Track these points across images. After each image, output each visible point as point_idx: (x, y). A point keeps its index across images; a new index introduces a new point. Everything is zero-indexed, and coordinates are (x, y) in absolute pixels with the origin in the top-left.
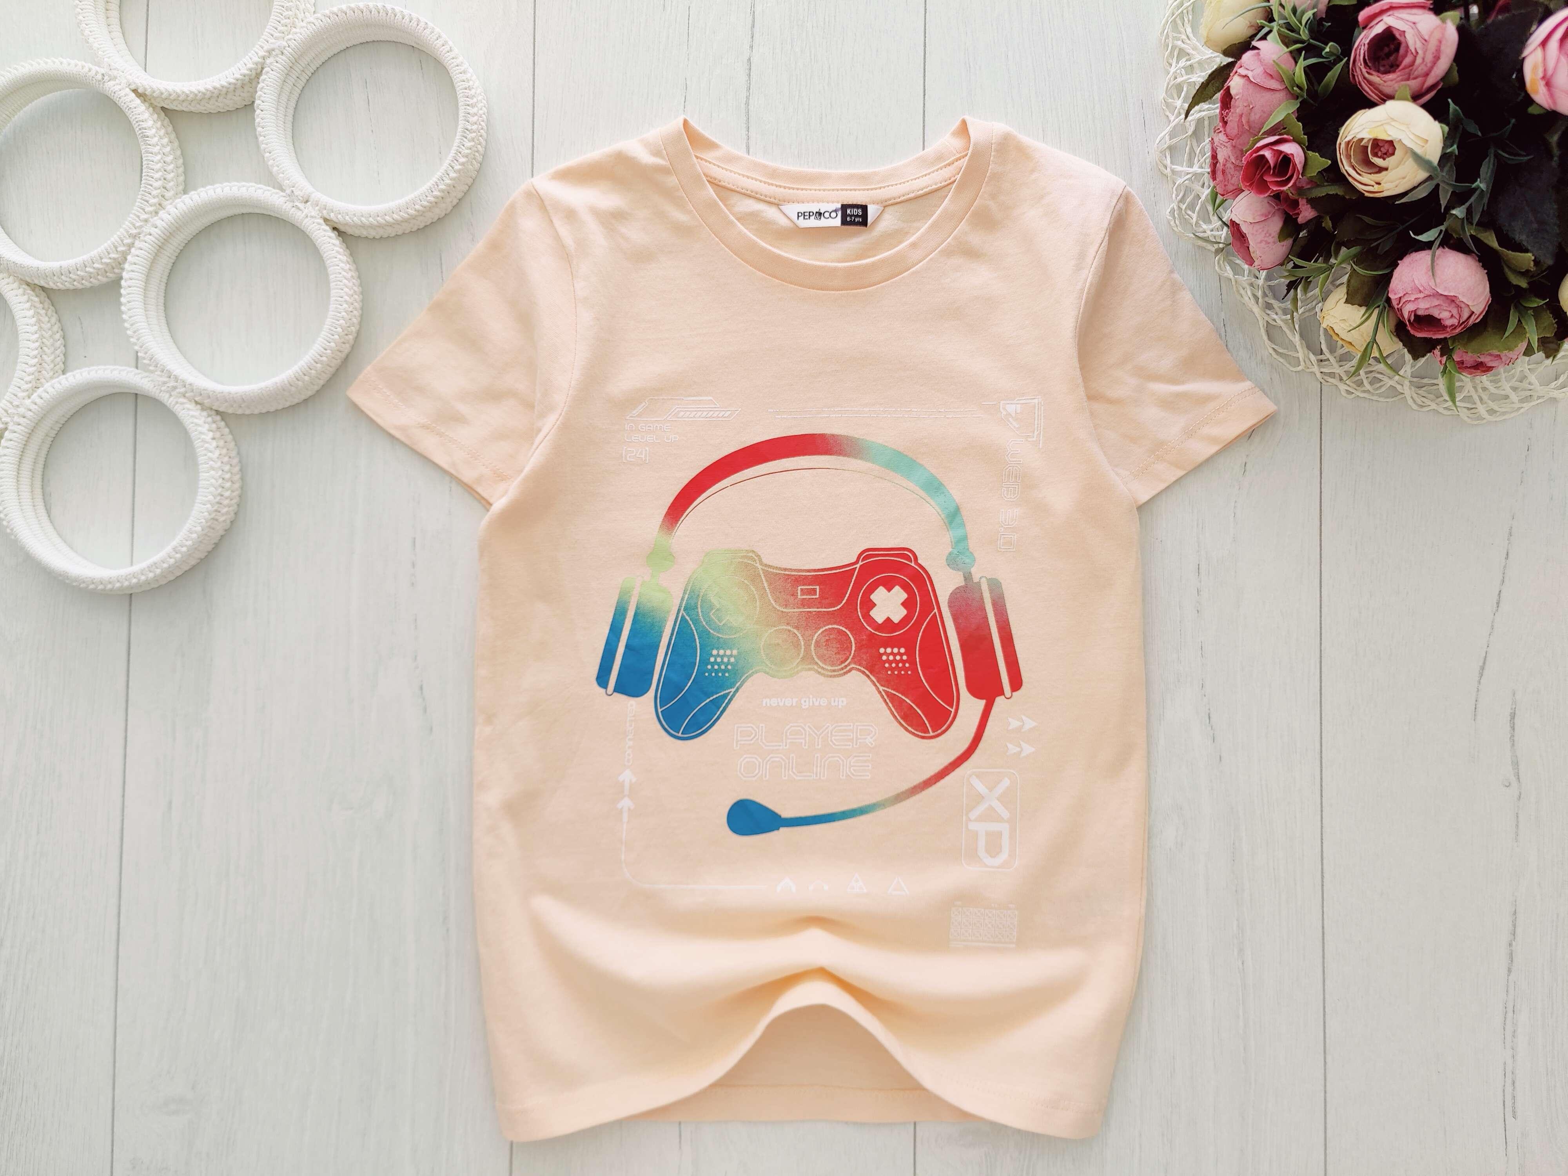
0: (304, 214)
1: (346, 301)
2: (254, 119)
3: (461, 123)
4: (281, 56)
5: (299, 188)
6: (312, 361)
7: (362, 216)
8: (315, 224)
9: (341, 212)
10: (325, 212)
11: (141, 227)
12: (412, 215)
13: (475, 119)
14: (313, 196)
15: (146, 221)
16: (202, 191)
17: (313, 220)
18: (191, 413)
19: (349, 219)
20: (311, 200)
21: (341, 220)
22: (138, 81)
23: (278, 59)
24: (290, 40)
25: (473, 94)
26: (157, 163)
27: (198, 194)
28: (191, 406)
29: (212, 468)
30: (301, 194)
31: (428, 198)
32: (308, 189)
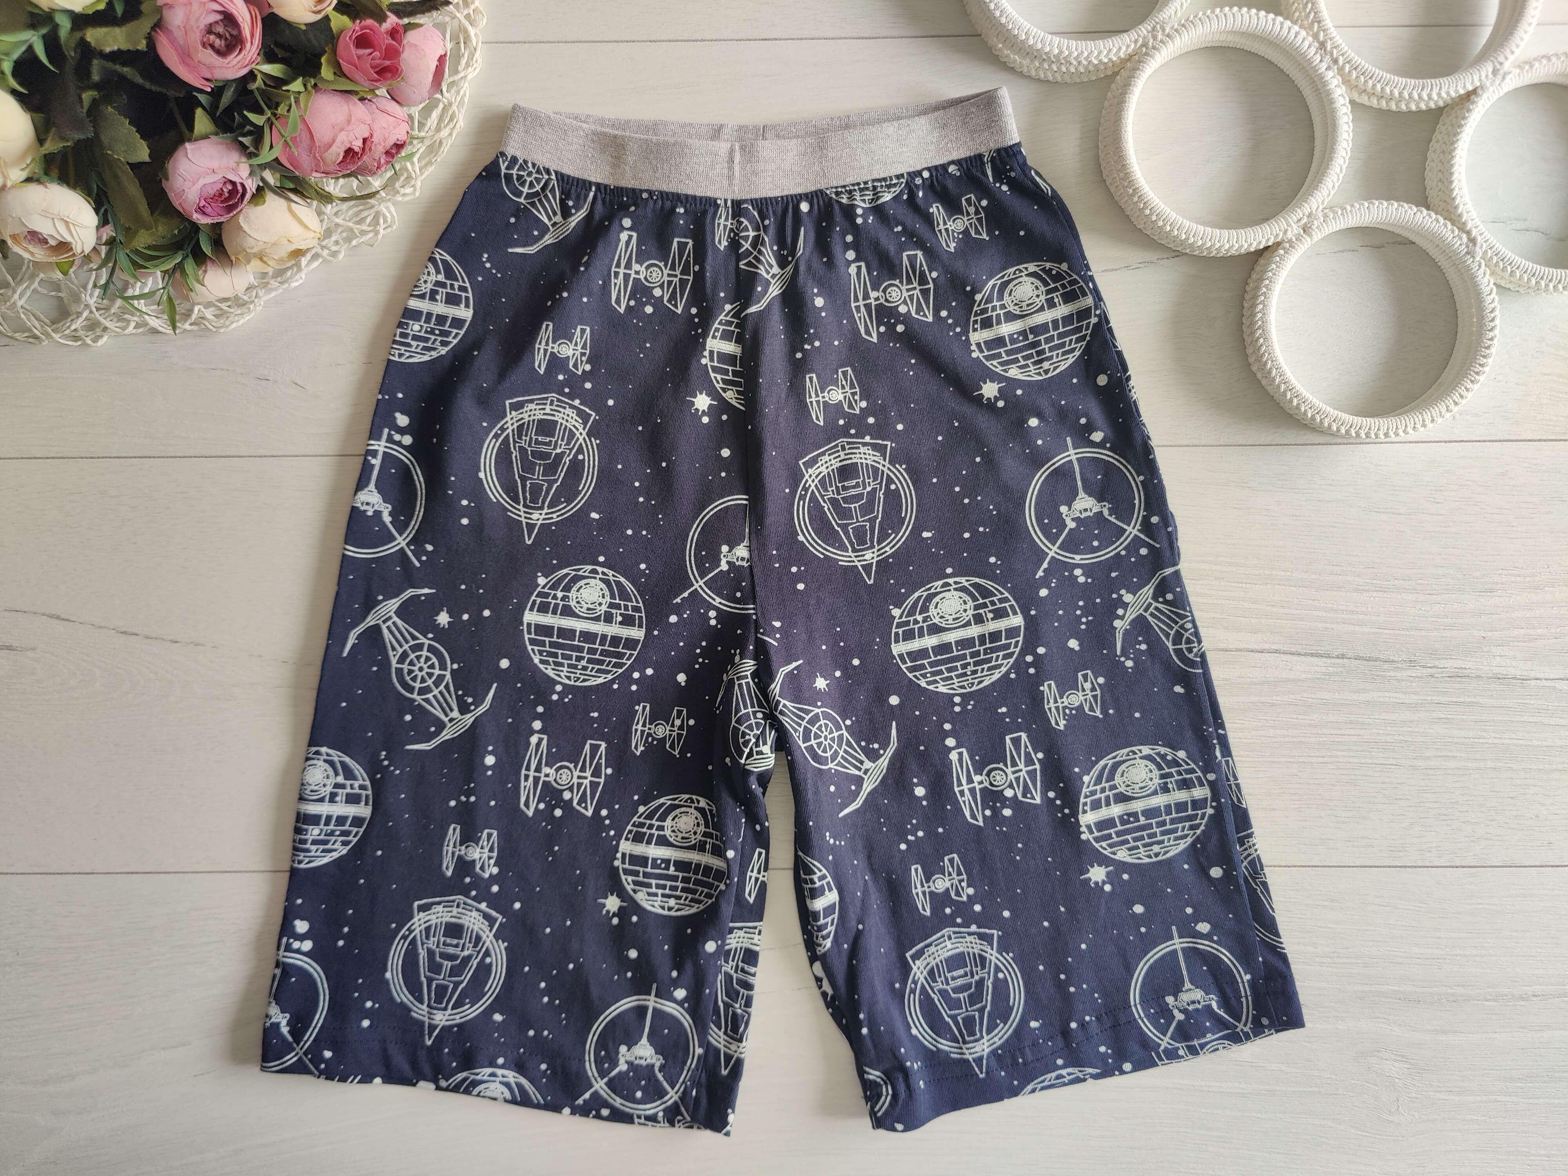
0: (1293, 224)
1: (1189, 238)
2: (1407, 203)
3: (1334, 413)
4: (1465, 250)
5: (1322, 228)
6: (1137, 186)
7: (1271, 282)
8: (1278, 231)
9: (1282, 262)
10: (1288, 245)
11: (1332, 54)
12: (1256, 331)
13: (1334, 428)
14: (1308, 239)
15: (1335, 61)
17: (1283, 230)
18: (1124, 48)
19: (1273, 268)
20: (1305, 236)
21: (1275, 259)
22: (1485, 96)
23: (1464, 247)
24: (1480, 266)
25: (1361, 435)
26: (1391, 91)
27: (1347, 123)
28: (1130, 51)
29: (1061, 52)
30: (1314, 227)
31: (1267, 354)
32: (1317, 236)
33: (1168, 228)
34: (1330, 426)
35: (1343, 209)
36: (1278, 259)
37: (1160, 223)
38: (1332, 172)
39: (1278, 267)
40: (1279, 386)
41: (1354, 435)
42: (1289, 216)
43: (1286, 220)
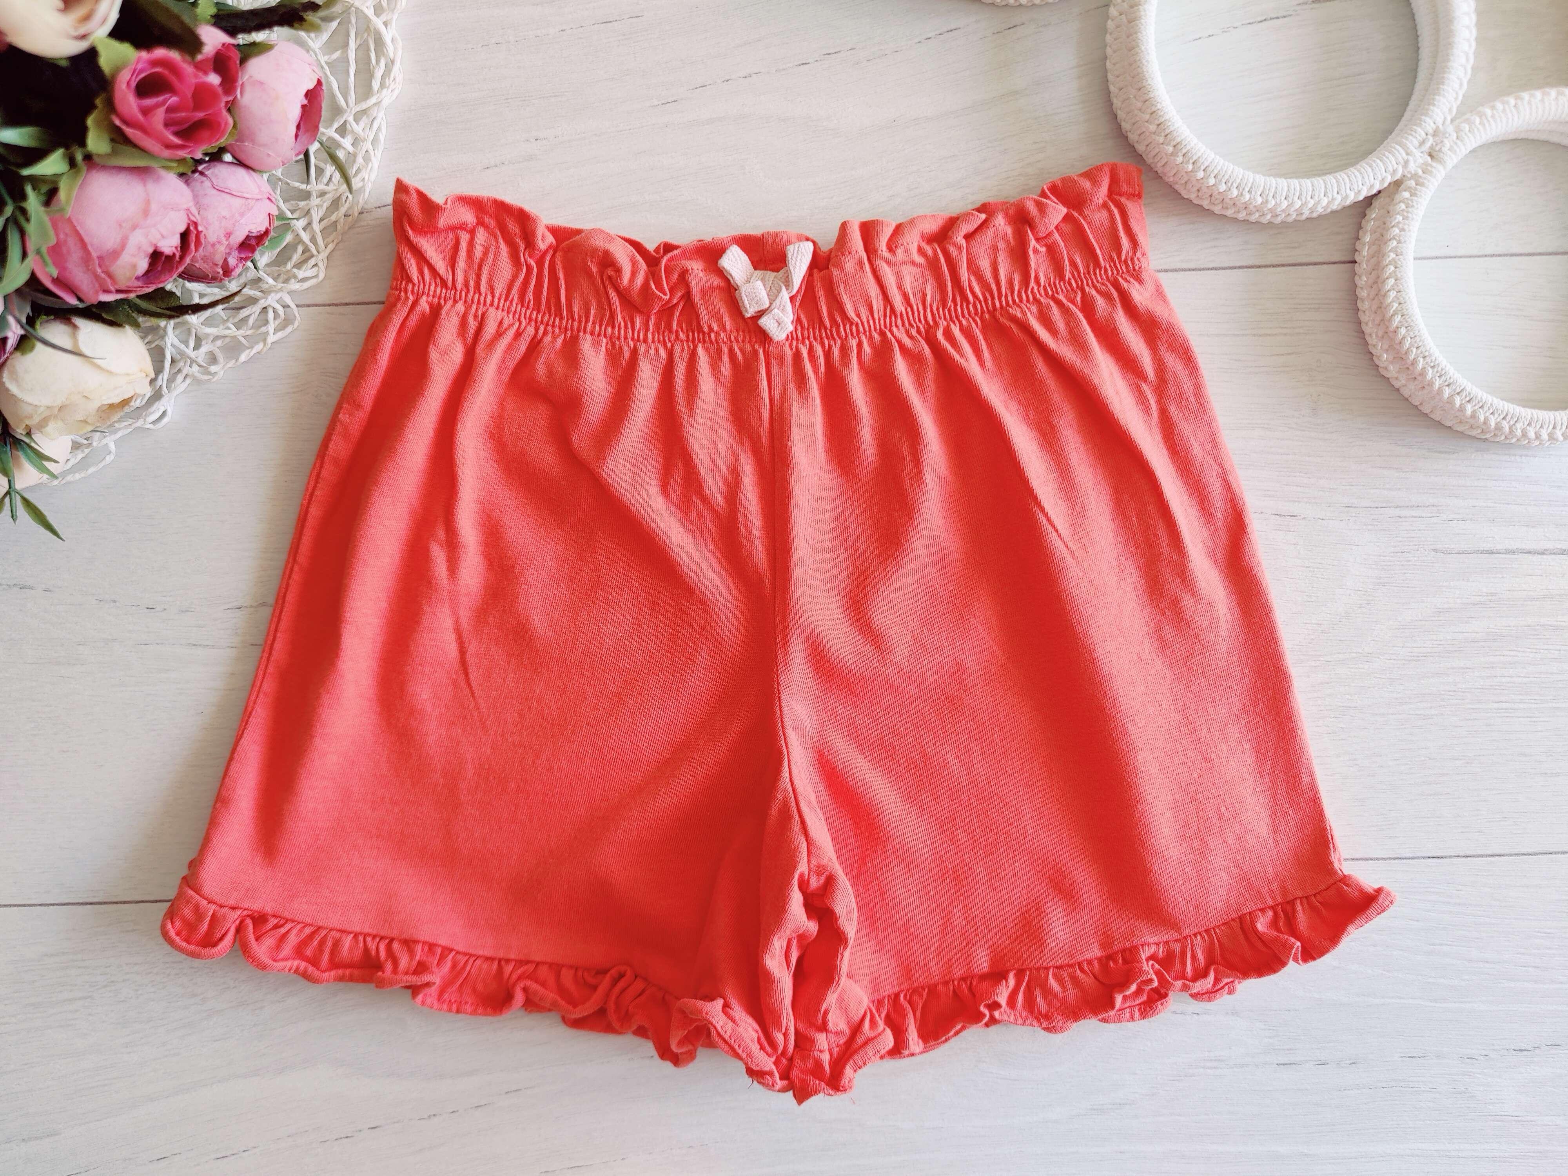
0: (1414, 150)
3: (1528, 413)
5: (1455, 147)
7: (1399, 242)
8: (1396, 166)
10: (1412, 183)
12: (1389, 320)
14: (1440, 167)
17: (1402, 162)
19: (1397, 221)
20: (1434, 164)
21: (1397, 207)
30: (1445, 149)
31: (1414, 350)
32: (1452, 160)
33: (1235, 193)
34: (1524, 434)
35: (1481, 115)
36: (1403, 206)
37: (1223, 188)
38: (1454, 65)
39: (1405, 218)
40: (1440, 391)
42: (1407, 139)
43: (1404, 146)
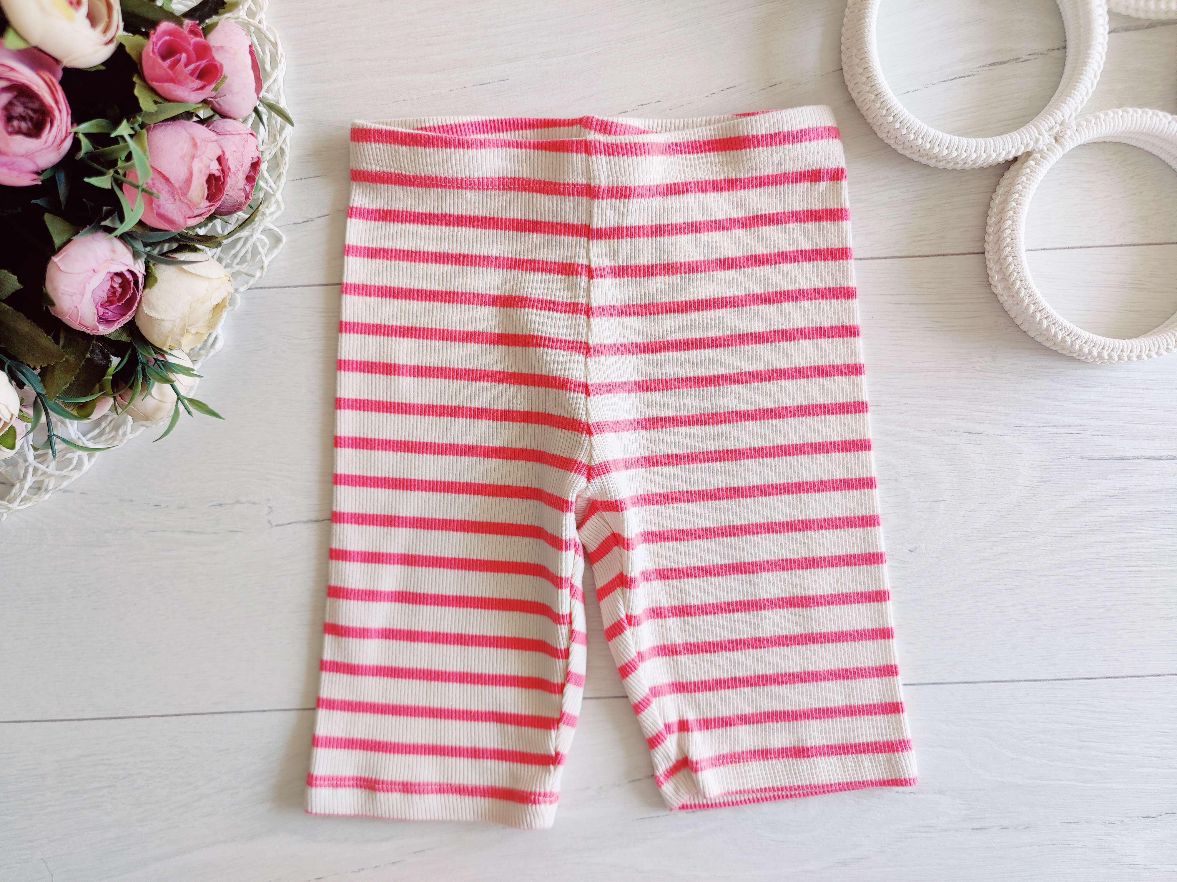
0: (1044, 132)
1: (933, 148)
3: (1086, 334)
5: (1074, 137)
6: (880, 91)
7: (1020, 195)
8: (1029, 140)
9: (1033, 174)
10: (1039, 156)
12: (1003, 250)
13: (1086, 350)
14: (1060, 148)
16: (1105, 29)
17: (1034, 139)
19: (1022, 179)
20: (1056, 145)
21: (1024, 169)
25: (1114, 358)
27: (1103, 25)
30: (1066, 137)
32: (1069, 145)
35: (1097, 117)
38: (1085, 78)
39: (1028, 179)
40: (1028, 307)
41: (1106, 357)
42: (1041, 123)
43: (1038, 129)
